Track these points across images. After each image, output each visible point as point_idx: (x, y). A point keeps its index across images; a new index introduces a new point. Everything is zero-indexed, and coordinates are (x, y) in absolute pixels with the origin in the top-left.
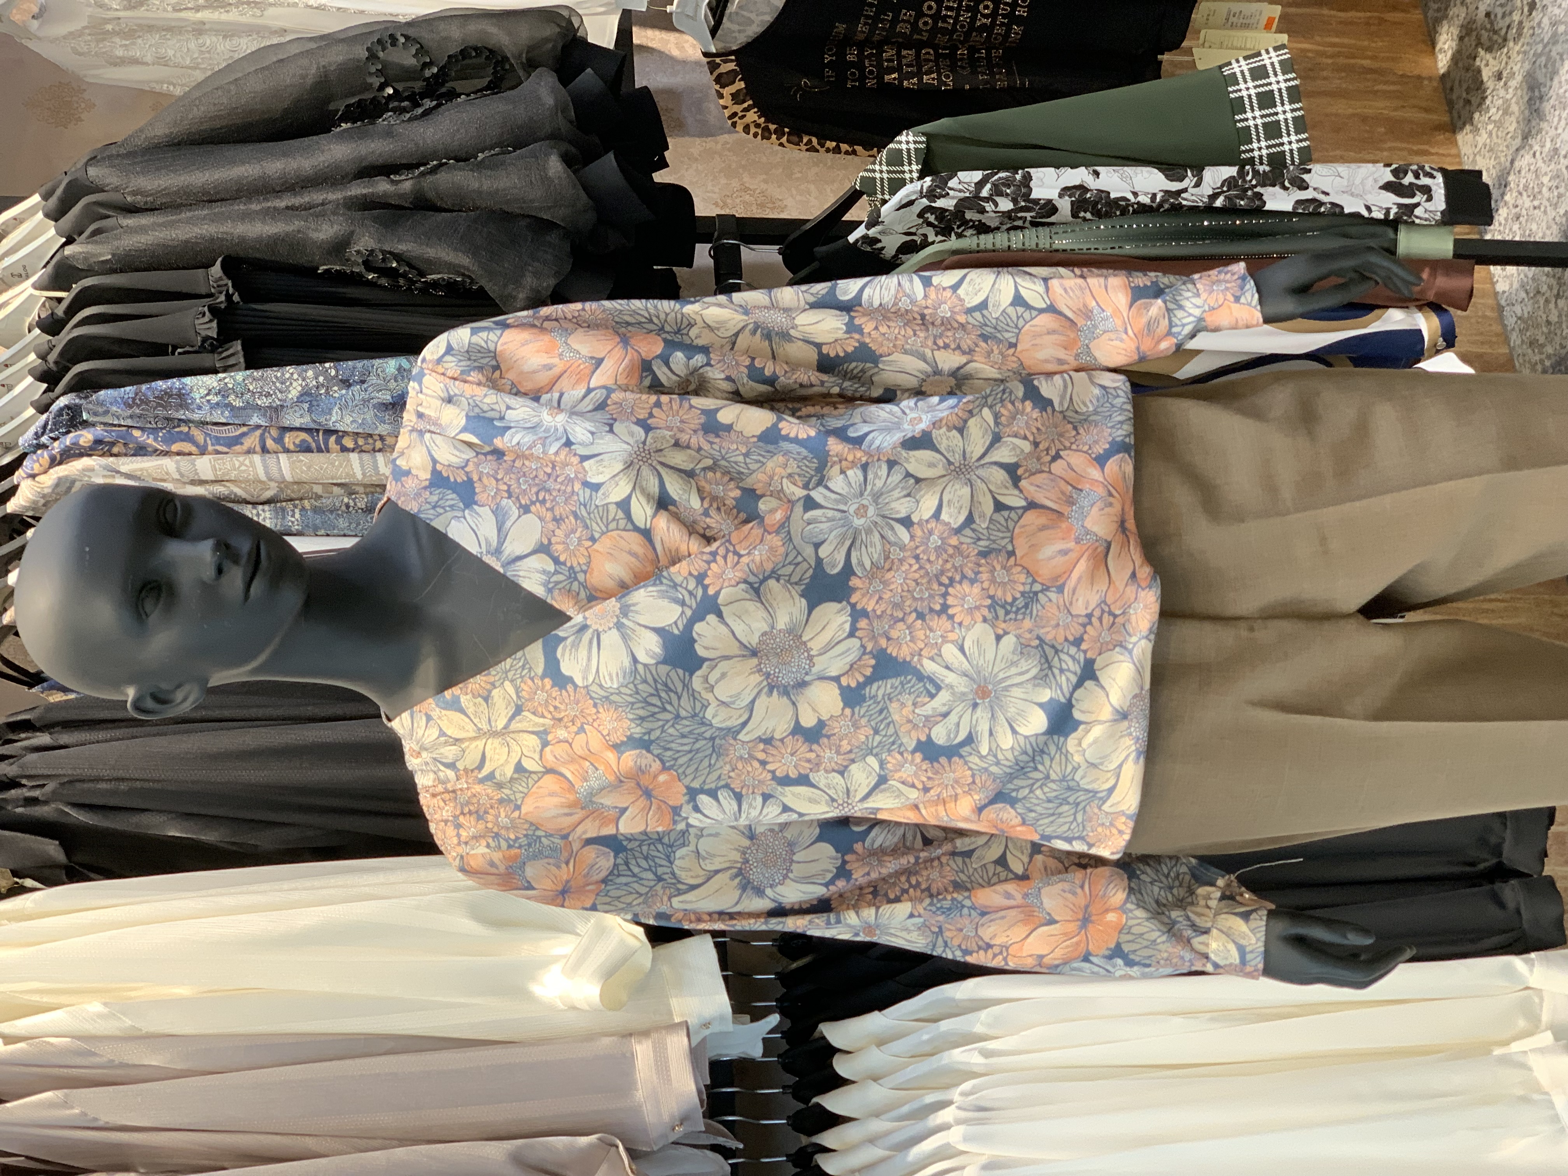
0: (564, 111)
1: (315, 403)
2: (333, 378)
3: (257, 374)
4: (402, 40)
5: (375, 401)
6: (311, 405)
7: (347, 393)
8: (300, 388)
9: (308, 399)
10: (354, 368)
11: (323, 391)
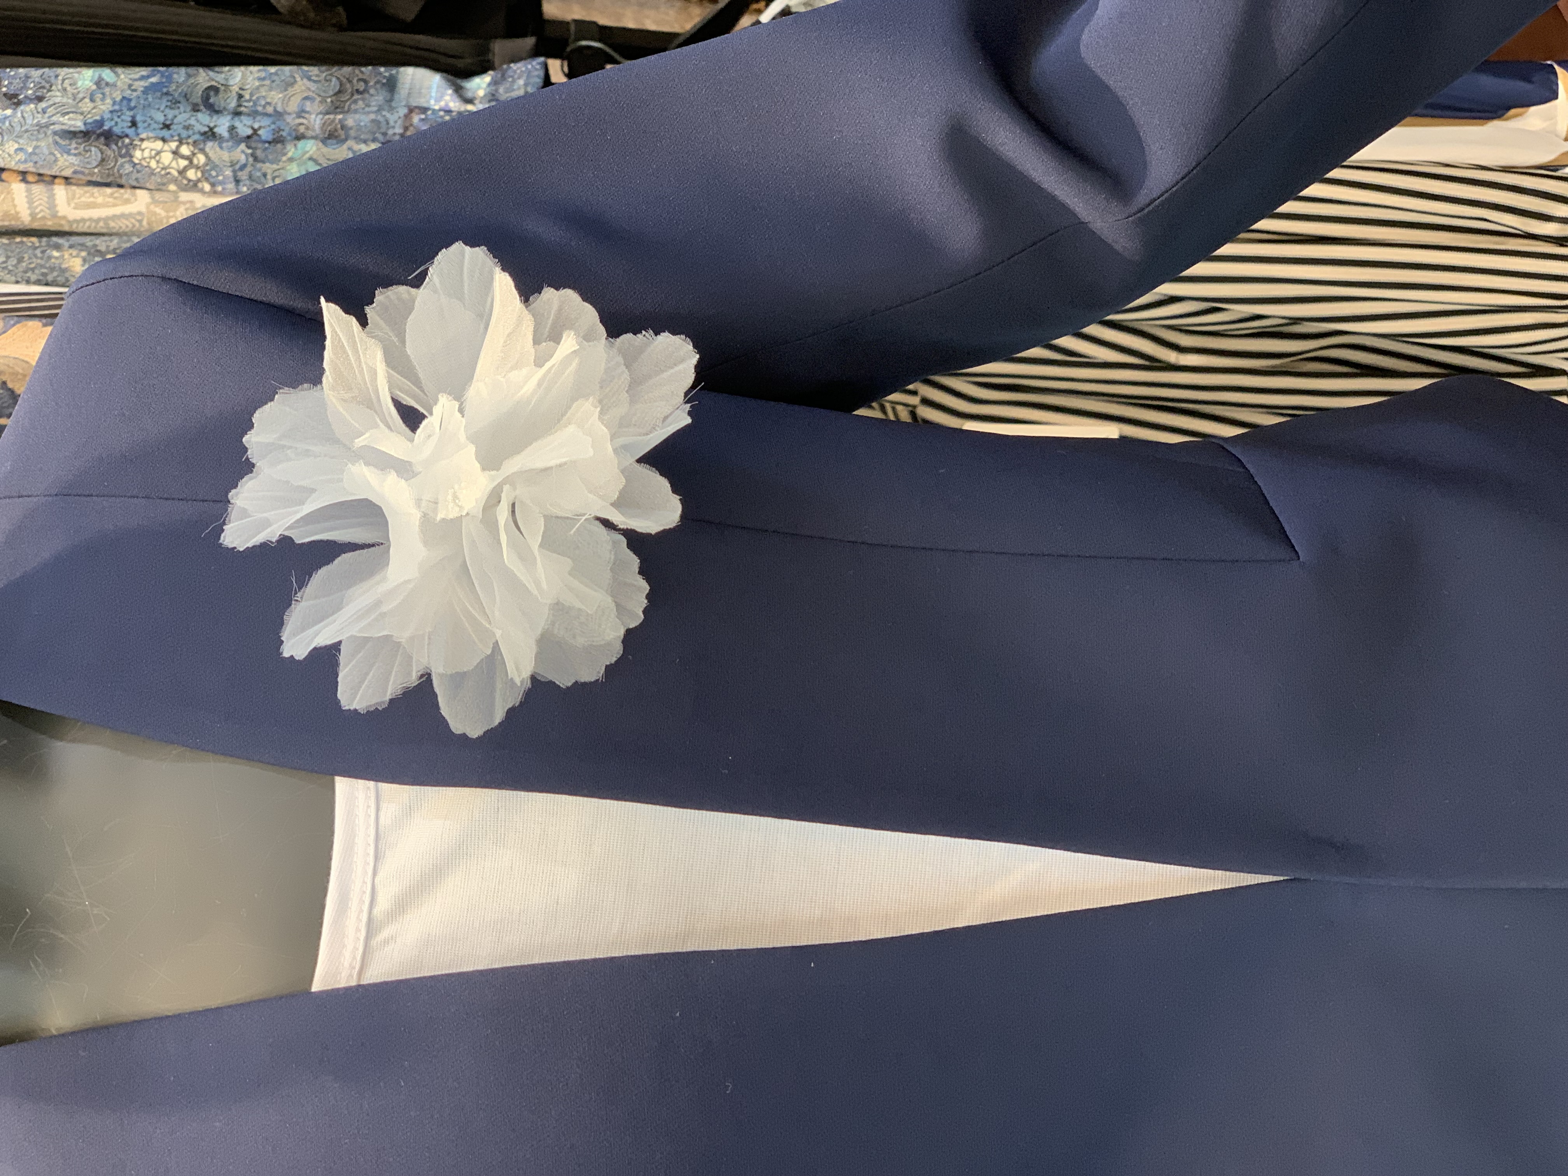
5: (57, 127)
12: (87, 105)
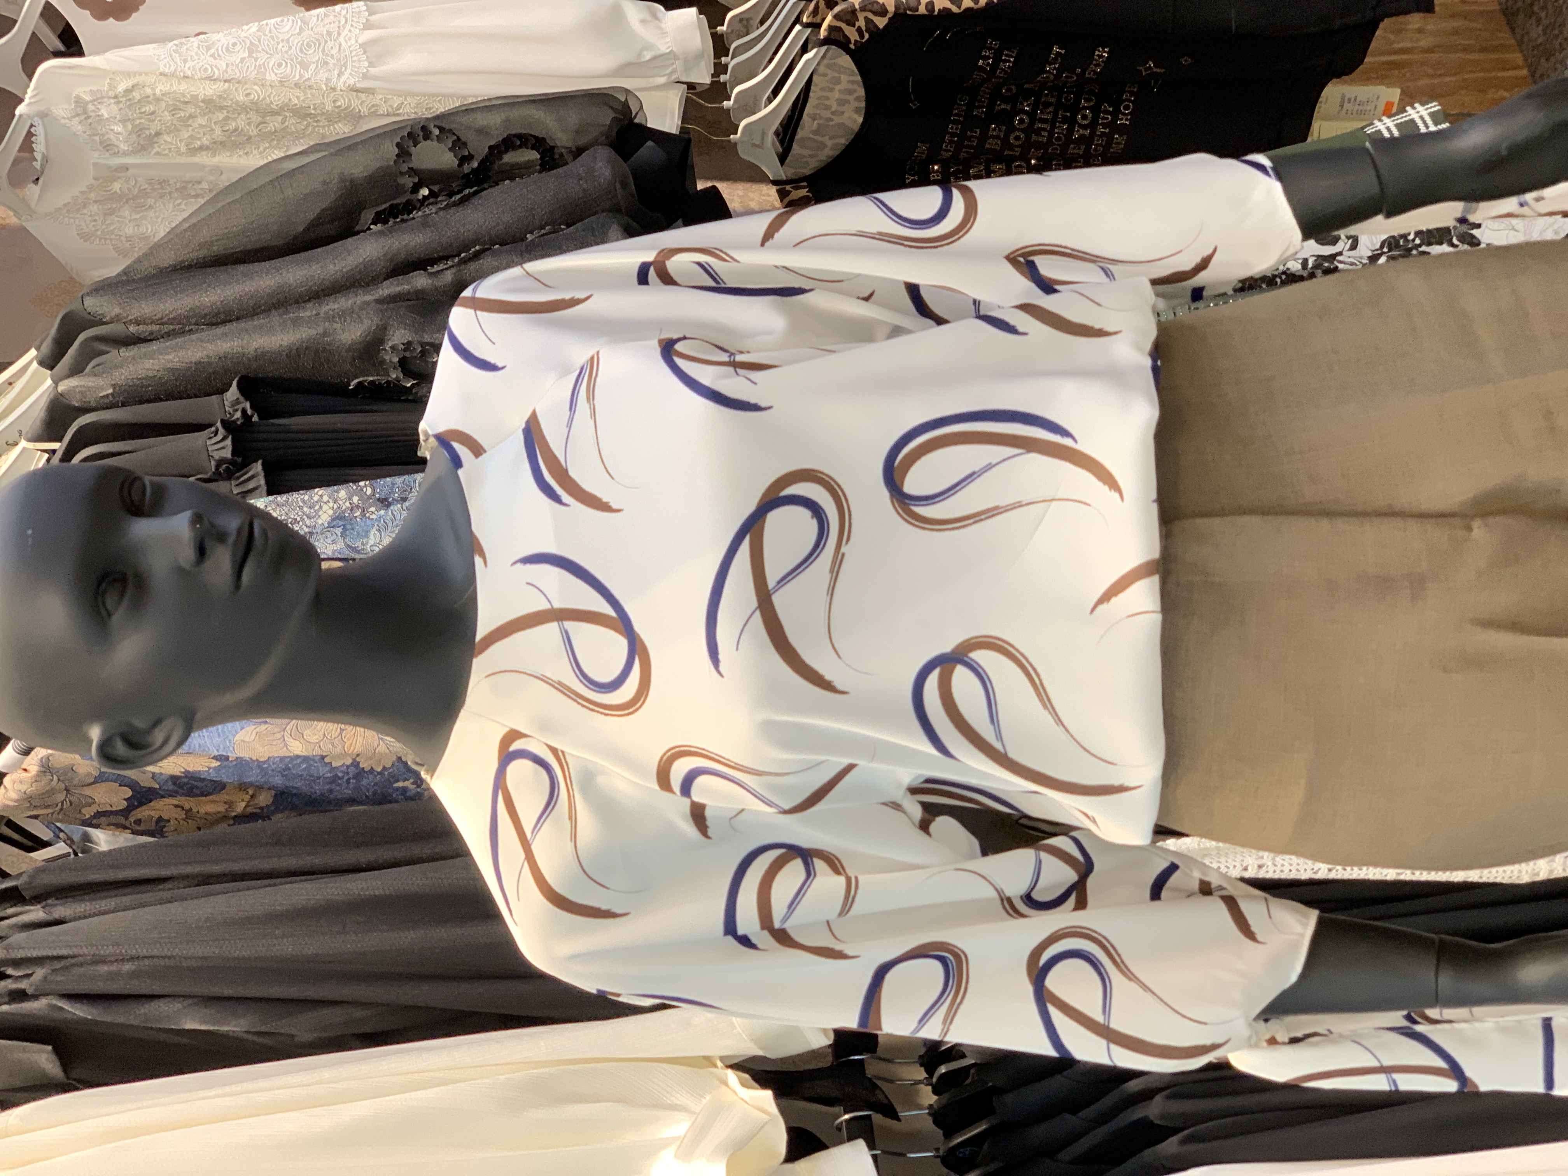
0: (624, 185)
1: (348, 527)
2: (369, 497)
3: (280, 499)
4: (436, 132)
6: (345, 529)
7: (387, 513)
8: (331, 512)
9: (341, 523)
10: (393, 484)
11: (358, 514)
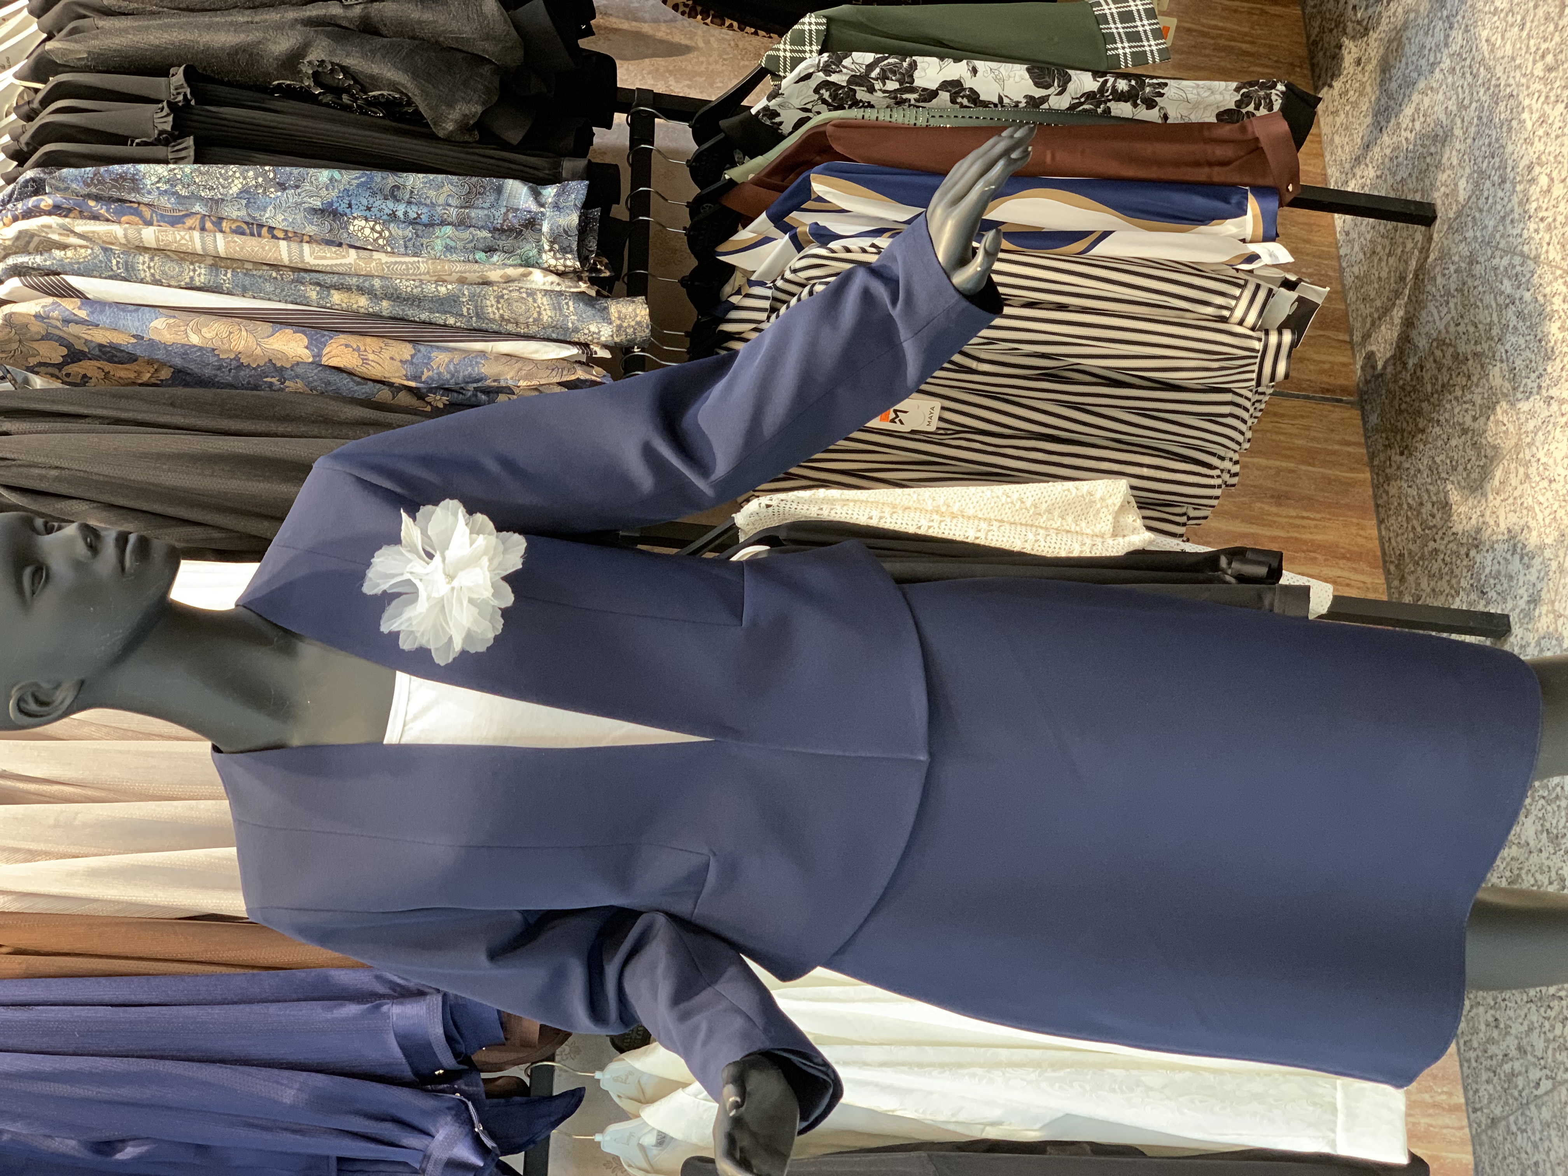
1: (252, 200)
2: (271, 180)
3: (204, 168)
5: (306, 205)
6: (248, 202)
7: (282, 195)
8: (240, 186)
9: (246, 196)
10: (291, 174)
11: (260, 191)
12: (324, 192)
